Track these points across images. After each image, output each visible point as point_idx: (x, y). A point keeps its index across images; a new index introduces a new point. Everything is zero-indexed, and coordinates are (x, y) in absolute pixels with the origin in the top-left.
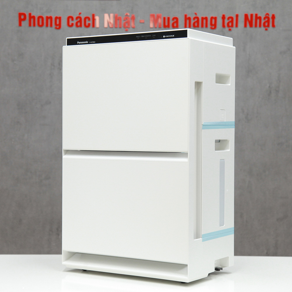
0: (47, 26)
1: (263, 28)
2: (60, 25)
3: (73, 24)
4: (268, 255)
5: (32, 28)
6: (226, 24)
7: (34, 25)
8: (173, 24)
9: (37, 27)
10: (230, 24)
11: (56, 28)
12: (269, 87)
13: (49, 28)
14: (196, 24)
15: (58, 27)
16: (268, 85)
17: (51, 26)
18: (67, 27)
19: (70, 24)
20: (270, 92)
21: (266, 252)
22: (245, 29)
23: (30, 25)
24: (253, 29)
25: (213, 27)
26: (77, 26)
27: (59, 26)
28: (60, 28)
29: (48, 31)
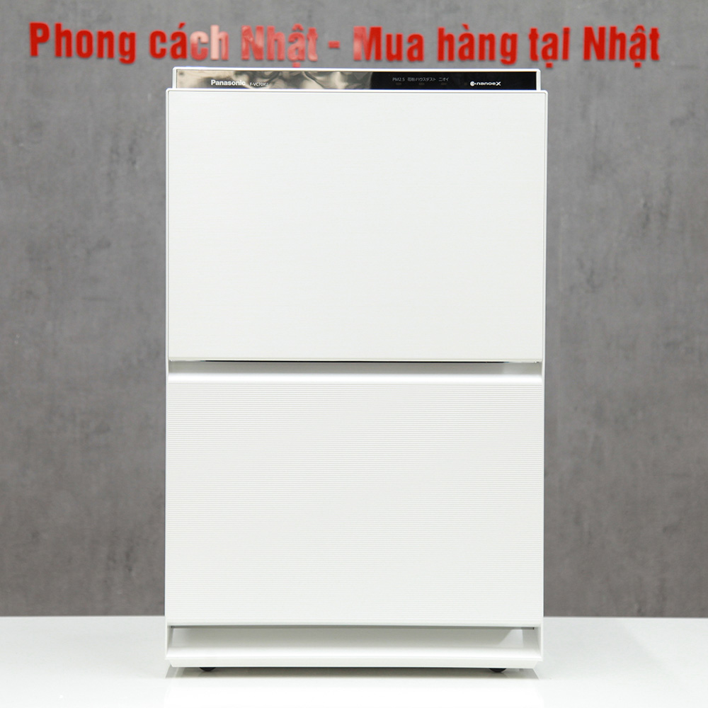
0: (100, 55)
1: (629, 63)
2: (132, 52)
3: (163, 51)
4: (641, 613)
5: (64, 59)
6: (539, 53)
7: (69, 54)
8: (410, 52)
9: (75, 59)
10: (550, 52)
11: (123, 61)
12: (645, 205)
13: (105, 60)
14: (467, 53)
15: (127, 58)
16: (642, 201)
17: (111, 55)
18: (149, 58)
19: (158, 51)
20: (648, 218)
21: (636, 607)
22: (587, 63)
23: (58, 54)
24: (606, 64)
25: (508, 59)
26: (174, 56)
27: (129, 57)
28: (132, 60)
29: (102, 69)
